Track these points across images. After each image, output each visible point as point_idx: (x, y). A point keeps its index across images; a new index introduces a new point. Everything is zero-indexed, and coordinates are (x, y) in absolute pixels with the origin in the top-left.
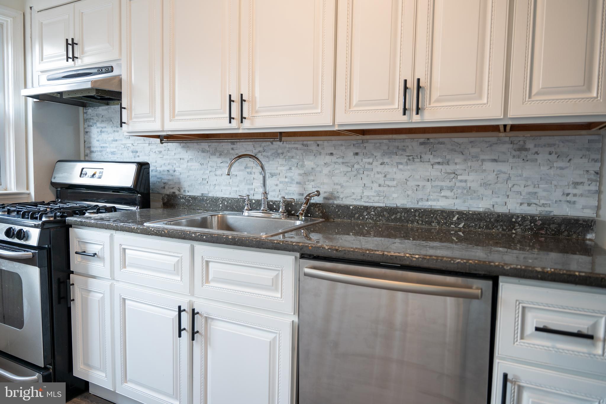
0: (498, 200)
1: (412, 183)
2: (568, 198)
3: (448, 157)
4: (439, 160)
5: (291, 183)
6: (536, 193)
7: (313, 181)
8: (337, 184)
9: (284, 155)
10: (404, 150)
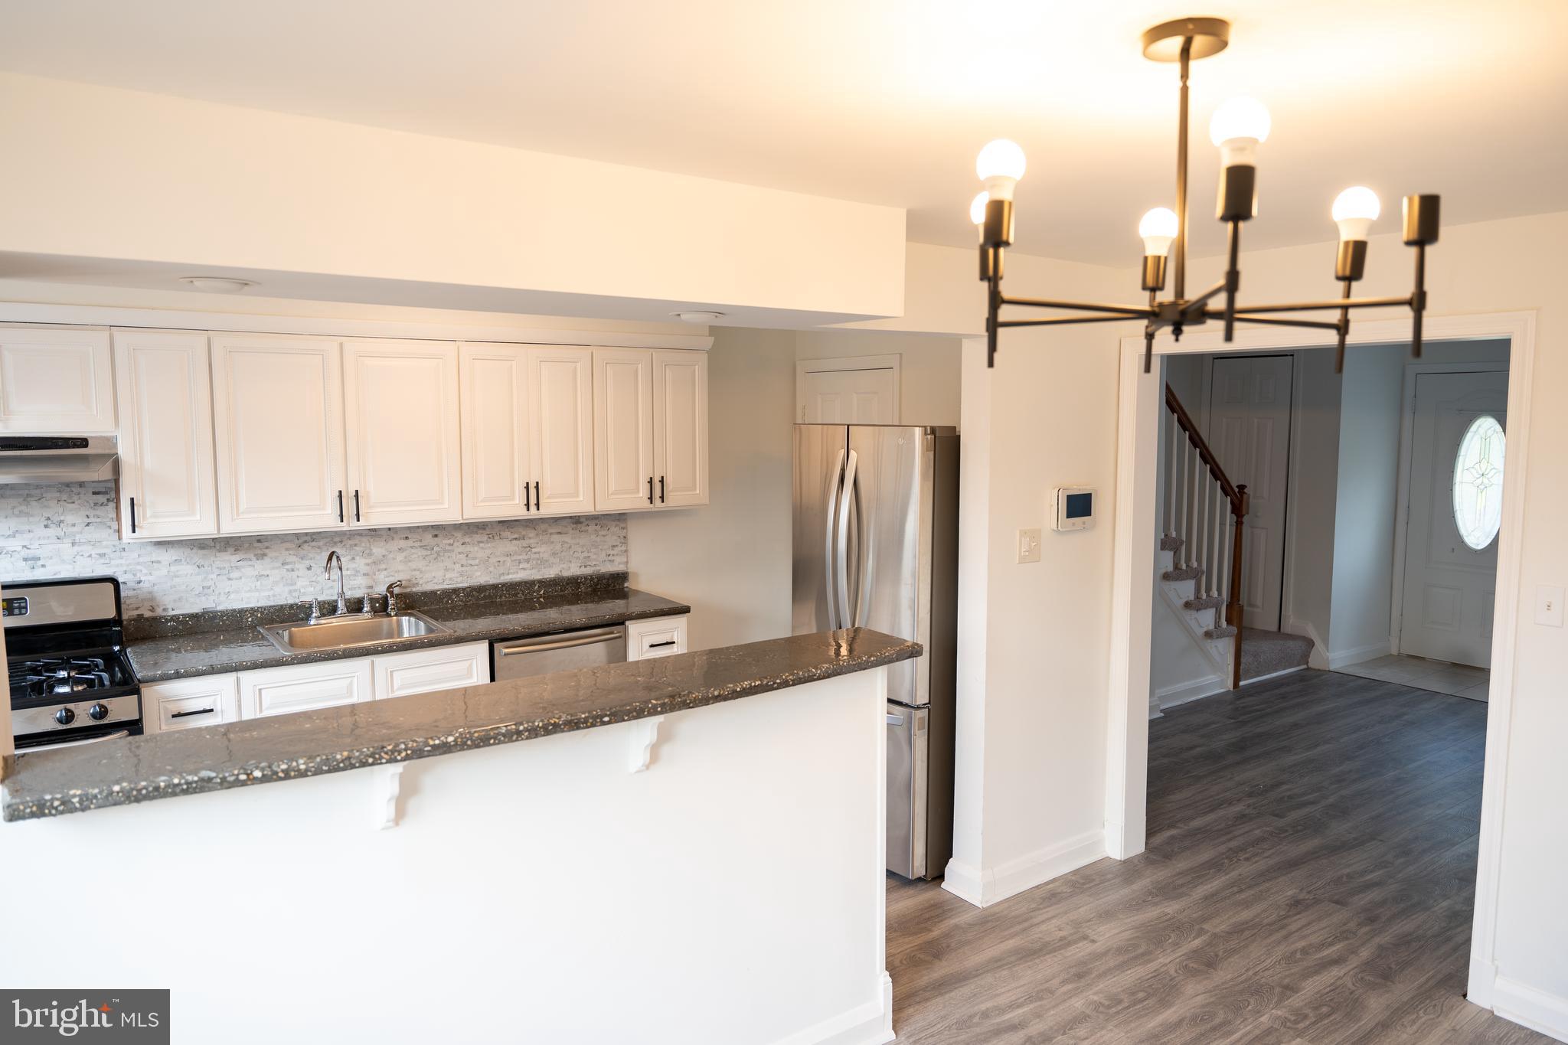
0: (563, 566)
1: (493, 560)
2: (610, 558)
3: (524, 533)
4: (516, 536)
5: (355, 575)
6: (589, 556)
7: (386, 569)
8: (415, 570)
9: (343, 544)
10: (484, 529)
